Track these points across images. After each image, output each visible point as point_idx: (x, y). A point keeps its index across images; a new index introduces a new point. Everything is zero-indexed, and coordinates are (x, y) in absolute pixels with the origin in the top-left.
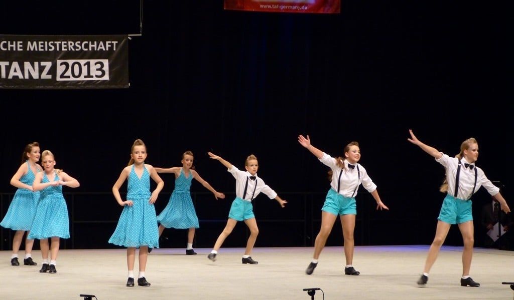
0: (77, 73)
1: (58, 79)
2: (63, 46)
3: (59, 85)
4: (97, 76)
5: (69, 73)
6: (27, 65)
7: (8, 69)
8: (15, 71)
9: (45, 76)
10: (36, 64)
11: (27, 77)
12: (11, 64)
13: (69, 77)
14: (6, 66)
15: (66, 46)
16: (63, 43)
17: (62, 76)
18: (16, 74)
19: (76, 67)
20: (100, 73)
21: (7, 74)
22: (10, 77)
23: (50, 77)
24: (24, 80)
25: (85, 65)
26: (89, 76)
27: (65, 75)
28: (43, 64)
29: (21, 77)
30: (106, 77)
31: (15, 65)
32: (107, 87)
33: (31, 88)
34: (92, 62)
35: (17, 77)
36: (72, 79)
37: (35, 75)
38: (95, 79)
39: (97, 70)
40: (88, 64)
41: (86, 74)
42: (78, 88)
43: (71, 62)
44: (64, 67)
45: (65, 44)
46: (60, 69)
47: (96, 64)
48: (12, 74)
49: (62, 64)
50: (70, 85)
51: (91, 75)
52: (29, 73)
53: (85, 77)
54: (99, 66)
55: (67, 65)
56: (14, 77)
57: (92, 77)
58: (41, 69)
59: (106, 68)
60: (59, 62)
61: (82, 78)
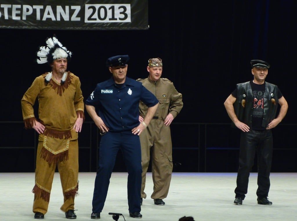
0: (102, 16)
1: (86, 21)
3: (87, 26)
4: (120, 19)
5: (96, 16)
6: (59, 9)
7: (42, 12)
8: (49, 14)
9: (74, 18)
10: (67, 8)
11: (59, 19)
12: (45, 8)
13: (95, 19)
14: (41, 10)
17: (90, 19)
18: (49, 16)
19: (102, 10)
20: (123, 16)
21: (42, 16)
22: (44, 19)
23: (79, 19)
24: (56, 22)
25: (110, 9)
26: (113, 18)
27: (92, 17)
28: (73, 7)
29: (53, 19)
30: (129, 20)
31: (49, 8)
32: (129, 28)
33: (62, 29)
34: (116, 6)
35: (50, 19)
36: (98, 21)
37: (66, 18)
38: (118, 21)
39: (121, 13)
40: (113, 8)
41: (111, 17)
42: (103, 29)
43: (97, 6)
44: (91, 10)
46: (88, 12)
47: (119, 8)
48: (46, 16)
49: (89, 8)
50: (96, 26)
51: (115, 17)
52: (61, 15)
53: (110, 19)
54: (122, 10)
55: (94, 8)
56: (47, 19)
57: (116, 19)
58: (72, 12)
59: (128, 12)
60: (87, 6)
61: (107, 21)
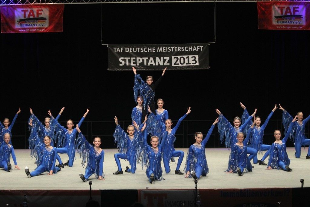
0: (182, 62)
1: (173, 65)
2: (175, 49)
3: (174, 68)
4: (192, 63)
6: (157, 59)
8: (151, 62)
9: (166, 64)
10: (162, 58)
11: (157, 64)
12: (149, 59)
13: (178, 64)
14: (147, 60)
15: (176, 49)
16: (175, 48)
17: (175, 64)
18: (151, 63)
19: (182, 59)
20: (194, 62)
21: (147, 63)
22: (149, 65)
23: (169, 64)
24: (156, 66)
25: (186, 58)
27: (177, 63)
28: (165, 58)
29: (154, 64)
30: (197, 64)
31: (151, 59)
32: (198, 68)
33: (159, 70)
34: (190, 56)
35: (152, 65)
36: (180, 65)
37: (161, 64)
38: (192, 65)
39: (193, 60)
40: (188, 58)
42: (183, 69)
43: (179, 57)
44: (176, 59)
45: (176, 48)
46: (174, 61)
47: (192, 57)
48: (150, 63)
49: (174, 58)
50: (178, 68)
51: (190, 63)
52: (158, 62)
53: (187, 64)
54: (194, 58)
56: (151, 65)
57: (190, 64)
58: (164, 61)
59: (197, 59)
61: (185, 65)
